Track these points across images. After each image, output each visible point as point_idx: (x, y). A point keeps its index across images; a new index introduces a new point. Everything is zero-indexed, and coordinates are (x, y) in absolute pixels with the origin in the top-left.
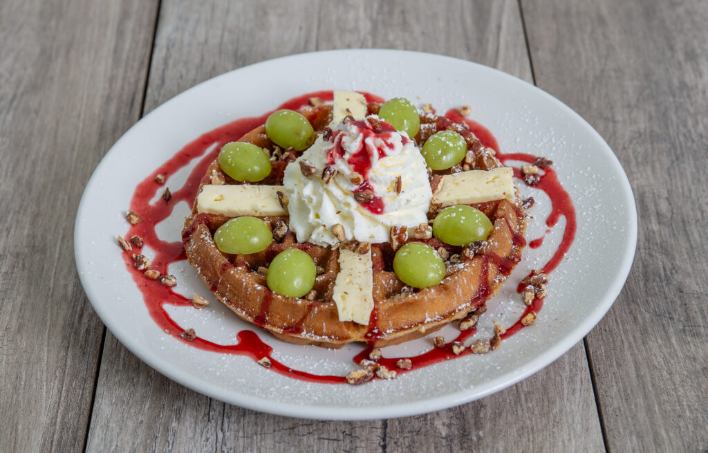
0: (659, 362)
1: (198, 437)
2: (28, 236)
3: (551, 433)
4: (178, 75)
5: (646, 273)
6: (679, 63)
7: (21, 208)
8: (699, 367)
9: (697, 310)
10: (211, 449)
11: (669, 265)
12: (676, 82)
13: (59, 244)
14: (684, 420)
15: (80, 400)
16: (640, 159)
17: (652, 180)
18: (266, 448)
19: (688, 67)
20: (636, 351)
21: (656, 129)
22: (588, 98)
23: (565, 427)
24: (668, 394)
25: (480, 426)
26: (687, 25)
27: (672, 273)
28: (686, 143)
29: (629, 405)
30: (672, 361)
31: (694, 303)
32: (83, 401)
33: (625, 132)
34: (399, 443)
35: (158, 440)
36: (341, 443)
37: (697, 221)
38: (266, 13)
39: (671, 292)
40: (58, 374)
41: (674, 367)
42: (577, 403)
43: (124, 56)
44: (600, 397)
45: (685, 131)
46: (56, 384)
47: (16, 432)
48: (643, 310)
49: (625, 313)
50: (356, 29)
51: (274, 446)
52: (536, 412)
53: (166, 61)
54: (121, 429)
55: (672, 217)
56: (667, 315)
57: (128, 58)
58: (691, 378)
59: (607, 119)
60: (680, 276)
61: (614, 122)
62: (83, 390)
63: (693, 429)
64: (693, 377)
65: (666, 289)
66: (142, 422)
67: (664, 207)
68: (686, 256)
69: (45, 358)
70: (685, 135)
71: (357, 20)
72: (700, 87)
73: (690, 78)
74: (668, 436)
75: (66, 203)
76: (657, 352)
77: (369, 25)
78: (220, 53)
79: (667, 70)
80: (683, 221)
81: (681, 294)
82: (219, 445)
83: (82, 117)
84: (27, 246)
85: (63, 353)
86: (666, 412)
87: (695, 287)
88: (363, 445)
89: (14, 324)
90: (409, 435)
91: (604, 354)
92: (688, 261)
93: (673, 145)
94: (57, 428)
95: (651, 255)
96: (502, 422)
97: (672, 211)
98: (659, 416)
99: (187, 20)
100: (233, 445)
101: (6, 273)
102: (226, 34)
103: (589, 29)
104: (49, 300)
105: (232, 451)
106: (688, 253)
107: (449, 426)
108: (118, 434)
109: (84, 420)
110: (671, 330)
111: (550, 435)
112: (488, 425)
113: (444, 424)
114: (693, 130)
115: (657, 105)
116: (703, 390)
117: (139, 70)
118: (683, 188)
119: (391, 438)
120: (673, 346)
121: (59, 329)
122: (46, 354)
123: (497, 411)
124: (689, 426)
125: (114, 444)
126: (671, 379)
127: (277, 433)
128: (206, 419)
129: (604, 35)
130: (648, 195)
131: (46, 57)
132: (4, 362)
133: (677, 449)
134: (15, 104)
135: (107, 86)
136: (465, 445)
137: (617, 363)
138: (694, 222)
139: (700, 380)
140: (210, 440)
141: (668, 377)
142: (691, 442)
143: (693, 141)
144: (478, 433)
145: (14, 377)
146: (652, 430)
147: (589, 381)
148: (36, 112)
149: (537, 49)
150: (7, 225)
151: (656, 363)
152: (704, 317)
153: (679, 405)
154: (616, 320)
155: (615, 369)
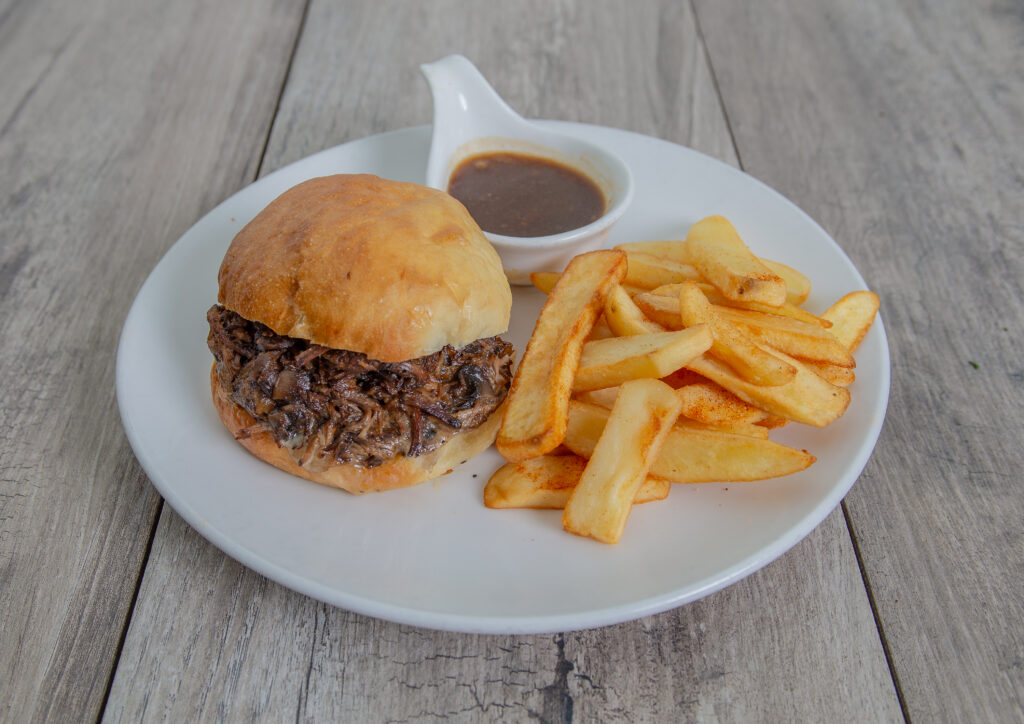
0: (943, 523)
1: (288, 619)
2: (93, 328)
3: (804, 628)
4: (303, 141)
5: (908, 397)
8: (998, 531)
9: (983, 450)
10: (307, 639)
11: (936, 389)
14: (992, 611)
17: (898, 278)
18: (387, 641)
19: (920, 149)
20: (909, 507)
21: (894, 218)
23: (824, 620)
24: (963, 570)
25: (701, 615)
27: (941, 399)
28: (933, 236)
29: (911, 587)
31: (977, 439)
32: (132, 559)
33: (856, 220)
34: (583, 640)
35: (232, 622)
37: (964, 331)
39: (944, 423)
40: (103, 517)
41: (964, 529)
42: (838, 582)
43: (242, 120)
44: (868, 572)
45: (929, 221)
46: (97, 532)
47: (33, 601)
48: (911, 448)
49: (888, 451)
52: (781, 596)
54: (180, 603)
55: (930, 326)
56: (944, 456)
57: (246, 123)
58: (990, 548)
59: (831, 204)
60: (954, 403)
61: (842, 208)
62: (134, 541)
63: (1006, 625)
64: (993, 545)
65: (938, 418)
66: (211, 593)
67: (918, 312)
68: (956, 377)
69: (89, 493)
71: (521, 86)
74: (972, 634)
76: (939, 508)
78: (355, 118)
80: (946, 331)
81: (959, 427)
83: (182, 187)
85: (112, 488)
87: (975, 419)
89: (56, 445)
91: (866, 511)
92: (960, 383)
93: (918, 237)
94: (91, 597)
95: (911, 375)
96: (731, 610)
97: (929, 318)
98: (955, 603)
100: (339, 635)
101: (57, 375)
102: (364, 99)
104: (107, 413)
105: (338, 643)
106: (958, 373)
108: (176, 610)
109: (130, 585)
110: (953, 477)
111: (803, 631)
112: (712, 615)
114: (938, 221)
116: (1009, 565)
117: (257, 136)
118: (938, 289)
120: (960, 501)
121: (113, 452)
122: (91, 488)
124: (1000, 621)
125: (169, 625)
126: (964, 548)
130: (896, 297)
132: (33, 497)
133: (989, 656)
134: (104, 170)
135: (217, 152)
136: (680, 644)
137: (886, 523)
138: (960, 332)
139: (1004, 550)
140: (306, 626)
141: (959, 544)
142: (1007, 645)
143: (942, 233)
144: (698, 626)
146: (948, 625)
147: (850, 550)
151: (939, 525)
152: (994, 460)
153: (981, 588)
154: (877, 461)
155: (884, 532)
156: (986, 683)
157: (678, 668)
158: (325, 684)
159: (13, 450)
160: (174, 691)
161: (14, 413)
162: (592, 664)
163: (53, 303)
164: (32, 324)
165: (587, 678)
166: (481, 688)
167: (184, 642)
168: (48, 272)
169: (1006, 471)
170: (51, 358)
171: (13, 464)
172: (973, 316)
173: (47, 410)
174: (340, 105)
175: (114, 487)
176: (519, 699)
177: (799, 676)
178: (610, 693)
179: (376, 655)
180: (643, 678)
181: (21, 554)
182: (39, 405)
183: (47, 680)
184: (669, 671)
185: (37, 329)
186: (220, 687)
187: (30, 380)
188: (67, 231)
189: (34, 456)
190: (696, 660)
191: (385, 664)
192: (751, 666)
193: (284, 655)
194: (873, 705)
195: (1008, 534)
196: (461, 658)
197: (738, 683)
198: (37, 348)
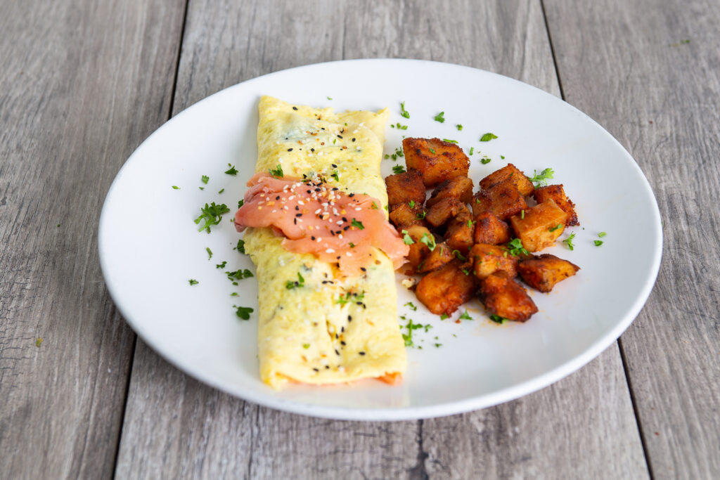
0: (692, 358)
1: (232, 432)
2: (58, 235)
3: (587, 429)
4: (206, 80)
5: (677, 271)
6: (703, 70)
7: (50, 208)
10: (246, 444)
11: (699, 265)
12: (700, 89)
13: (89, 243)
15: (114, 396)
16: (667, 162)
17: (679, 182)
18: (302, 443)
19: (712, 74)
20: (669, 347)
21: (682, 133)
22: (615, 103)
23: (601, 423)
24: (702, 388)
25: (516, 422)
26: (710, 34)
27: (702, 272)
28: (712, 147)
29: (664, 399)
32: (117, 398)
33: (652, 136)
34: (435, 439)
35: (193, 435)
36: (377, 438)
38: (291, 21)
39: (702, 290)
40: (90, 371)
41: (707, 362)
42: (612, 400)
43: (152, 61)
44: (635, 391)
45: (711, 136)
46: (89, 381)
47: (49, 428)
48: (675, 308)
49: (657, 309)
50: (381, 37)
51: (310, 441)
52: (572, 409)
53: (193, 67)
54: (155, 424)
55: (700, 219)
56: (699, 312)
57: (156, 63)
59: (634, 123)
60: (711, 275)
61: (640, 126)
62: (116, 387)
65: (697, 288)
66: (176, 417)
67: (692, 208)
68: (715, 256)
69: (78, 355)
70: (711, 140)
71: (383, 28)
73: (714, 85)
74: (703, 429)
76: (690, 348)
77: (395, 34)
78: (247, 59)
79: (691, 77)
80: (712, 222)
81: (712, 292)
82: (254, 440)
83: (111, 121)
84: (57, 246)
85: (94, 351)
86: (700, 405)
88: (399, 440)
89: (45, 324)
90: (446, 431)
91: (637, 350)
92: (718, 260)
93: (700, 149)
94: (91, 423)
95: (681, 255)
96: (537, 419)
97: (700, 212)
98: (694, 409)
99: (213, 27)
100: (269, 440)
101: (37, 271)
102: (253, 40)
103: (613, 37)
104: (81, 298)
105: (268, 446)
106: (717, 253)
107: (485, 422)
108: (153, 429)
109: (117, 414)
110: (703, 327)
111: (586, 431)
112: (524, 422)
113: (479, 420)
115: (683, 110)
117: (167, 75)
118: (710, 190)
119: (427, 434)
120: (706, 343)
121: (91, 326)
122: (78, 351)
123: (533, 408)
125: (149, 438)
126: (705, 374)
127: (312, 428)
128: (241, 414)
129: (628, 42)
130: (677, 197)
131: (74, 61)
132: (35, 359)
133: (713, 442)
134: (43, 106)
135: (135, 91)
136: (502, 441)
137: (651, 358)
140: (245, 435)
141: (702, 372)
144: (514, 430)
145: (45, 373)
146: (687, 423)
147: (623, 379)
148: (65, 115)
149: (562, 56)
150: (37, 224)
151: (689, 359)
153: (714, 400)
155: (648, 364)
157: (500, 455)
158: (261, 470)
159: (13, 327)
160: (158, 478)
161: (9, 300)
162: (442, 453)
163: (22, 216)
164: (9, 233)
165: (439, 462)
166: (367, 471)
167: (161, 448)
168: (13, 192)
170: (29, 258)
171: (15, 337)
173: (34, 297)
176: (393, 476)
177: (581, 458)
178: (454, 472)
179: (295, 452)
180: (476, 462)
181: (34, 397)
182: (26, 294)
183: (69, 477)
184: (493, 457)
185: (13, 237)
187: (16, 276)
188: (22, 158)
189: (31, 330)
190: (512, 450)
191: (301, 457)
192: (550, 453)
193: (231, 454)
196: (353, 452)
197: (540, 464)
198: (17, 251)
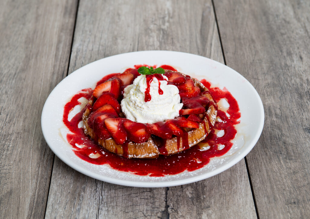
0: (276, 170)
1: (92, 198)
2: (22, 126)
4: (81, 62)
5: (271, 136)
6: (285, 57)
7: (19, 115)
8: (292, 171)
9: (291, 150)
10: (97, 202)
11: (280, 134)
12: (283, 64)
13: (35, 128)
14: (286, 191)
16: (268, 94)
17: (273, 101)
18: (119, 202)
19: (288, 58)
20: (267, 166)
21: (276, 82)
22: (248, 71)
23: (238, 194)
24: (280, 182)
25: (204, 194)
26: (288, 42)
27: (281, 137)
28: (287, 87)
29: (264, 186)
30: (281, 169)
31: (290, 147)
32: (46, 187)
33: (263, 83)
34: (172, 200)
35: (76, 199)
36: (149, 200)
38: (116, 39)
39: (281, 143)
40: (35, 177)
41: (282, 171)
42: (243, 185)
43: (59, 57)
44: (252, 183)
45: (287, 83)
46: (35, 181)
47: (19, 199)
49: (263, 152)
50: (153, 45)
51: (122, 201)
52: (227, 188)
53: (76, 57)
54: (61, 195)
55: (281, 115)
56: (279, 152)
57: (61, 58)
58: (288, 176)
59: (255, 79)
60: (285, 138)
61: (258, 80)
62: (46, 182)
63: (289, 194)
65: (279, 143)
66: (69, 192)
67: (278, 111)
68: (287, 130)
69: (30, 171)
70: (287, 84)
71: (154, 42)
72: (293, 66)
73: (289, 62)
74: (279, 197)
75: (37, 113)
76: (276, 166)
77: (158, 44)
78: (98, 54)
79: (280, 60)
80: (286, 117)
81: (285, 144)
82: (100, 201)
83: (43, 81)
84: (22, 130)
86: (278, 188)
87: (290, 142)
88: (158, 201)
89: (18, 159)
90: (176, 197)
91: (254, 167)
92: (288, 132)
93: (282, 88)
94: (36, 197)
95: (273, 130)
96: (213, 192)
97: (281, 113)
98: (276, 190)
99: (84, 42)
100: (106, 201)
102: (101, 47)
103: (248, 45)
104: (31, 150)
105: (106, 203)
106: (288, 129)
107: (192, 194)
108: (60, 197)
109: (46, 193)
110: (281, 158)
111: (232, 197)
112: (208, 193)
113: (190, 193)
114: (290, 82)
115: (275, 73)
117: (65, 63)
118: (286, 104)
119: (169, 198)
120: (282, 164)
121: (36, 160)
122: (30, 169)
123: (211, 188)
124: (288, 193)
126: (281, 176)
127: (123, 196)
128: (95, 191)
129: (254, 47)
130: (272, 107)
131: (28, 58)
132: (14, 173)
133: (283, 202)
134: (16, 76)
135: (53, 69)
136: (198, 201)
138: (290, 117)
139: (292, 176)
140: (97, 199)
141: (280, 175)
142: (289, 199)
143: (290, 86)
144: (204, 196)
145: (18, 178)
146: (273, 195)
147: (247, 177)
148: (24, 79)
149: (227, 52)
150: (14, 122)
151: (275, 170)
152: (294, 153)
153: (284, 186)
154: (259, 154)
155: (258, 173)
156: (281, 208)
157: (198, 206)
158: (103, 212)
159: (5, 161)
160: (62, 215)
161: (3, 151)
162: (175, 206)
163: (8, 119)
164: (2, 125)
165: (173, 209)
166: (145, 212)
167: (64, 204)
168: (4, 110)
169: (297, 156)
170: (11, 135)
171: (5, 165)
172: (295, 112)
173: (13, 150)
174: (92, 50)
175: (37, 169)
176: (155, 214)
177: (230, 207)
178: (179, 212)
179: (117, 205)
180: (188, 209)
181: (14, 187)
182: (10, 148)
183: (28, 217)
184: (195, 207)
185: (4, 127)
186: (75, 214)
187: (5, 142)
188: (7, 97)
189: (12, 162)
190: (203, 204)
191: (119, 207)
192: (217, 205)
193: (91, 206)
194: (249, 213)
195: (294, 172)
196: (139, 205)
197: (213, 209)
198: (6, 132)
